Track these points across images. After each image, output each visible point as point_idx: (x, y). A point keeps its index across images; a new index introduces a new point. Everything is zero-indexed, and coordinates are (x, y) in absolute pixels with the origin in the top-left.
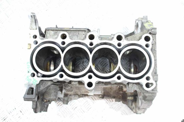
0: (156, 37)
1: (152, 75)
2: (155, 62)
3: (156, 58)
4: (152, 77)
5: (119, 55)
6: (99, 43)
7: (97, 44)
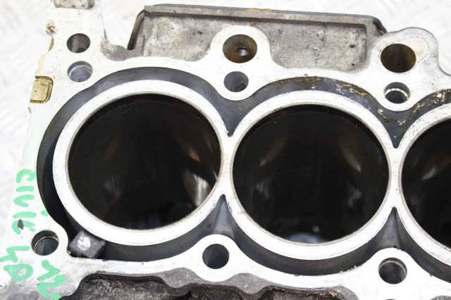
6: (442, 92)
7: (432, 94)
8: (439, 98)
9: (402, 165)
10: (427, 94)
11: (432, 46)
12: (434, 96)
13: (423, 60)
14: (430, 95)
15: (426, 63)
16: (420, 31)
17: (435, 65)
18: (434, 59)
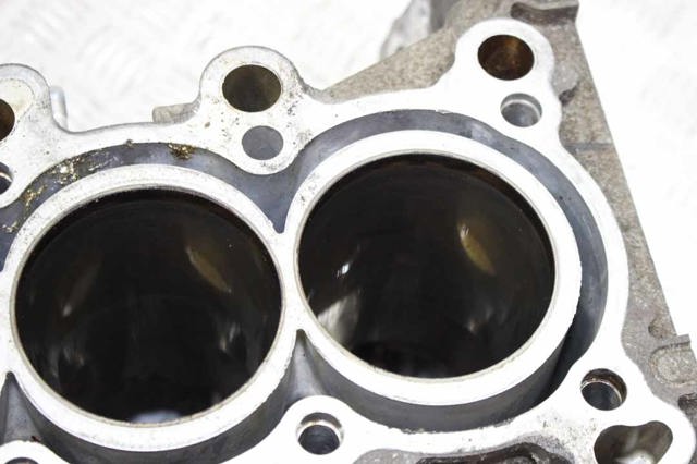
0: (578, 43)
1: (629, 353)
2: (626, 243)
3: (631, 205)
4: (642, 367)
5: (280, 228)
6: (65, 163)
7: (49, 170)
8: (64, 175)
9: (14, 298)
10: (41, 172)
11: (39, 91)
12: (54, 172)
13: (27, 115)
14: (45, 173)
15: (33, 121)
16: (15, 69)
17: (48, 120)
18: (44, 111)
